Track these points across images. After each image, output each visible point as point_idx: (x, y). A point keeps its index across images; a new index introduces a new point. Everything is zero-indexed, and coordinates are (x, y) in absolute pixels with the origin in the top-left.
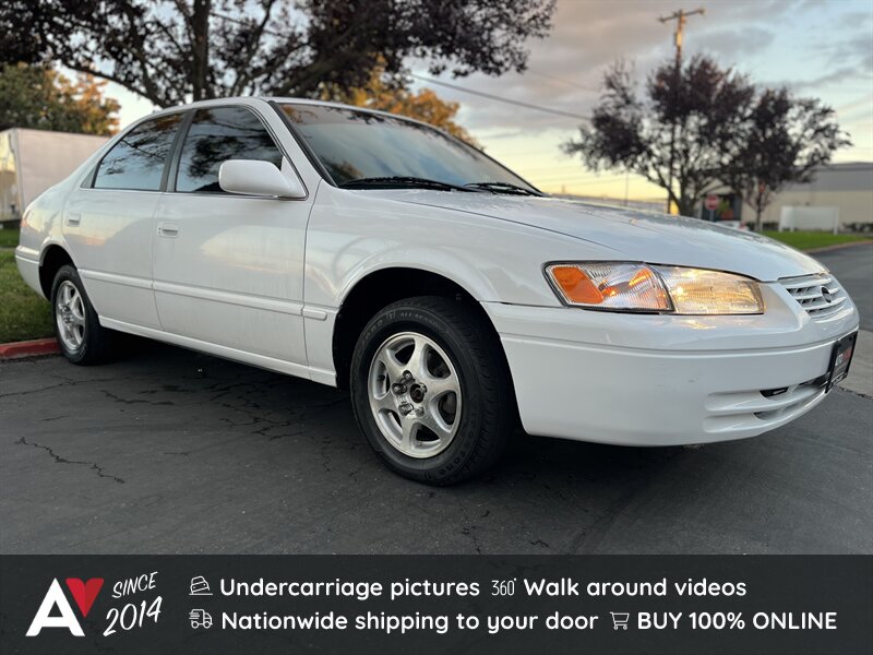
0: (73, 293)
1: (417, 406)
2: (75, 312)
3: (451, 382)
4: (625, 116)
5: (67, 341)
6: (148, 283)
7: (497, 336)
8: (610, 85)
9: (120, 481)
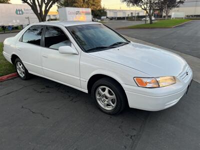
0: (20, 65)
1: (107, 100)
2: (22, 69)
3: (114, 97)
5: (20, 75)
6: (41, 67)
7: (124, 91)
9: (48, 118)
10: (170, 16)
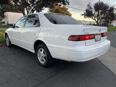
4: (90, 10)
8: (88, 6)
10: (112, 26)
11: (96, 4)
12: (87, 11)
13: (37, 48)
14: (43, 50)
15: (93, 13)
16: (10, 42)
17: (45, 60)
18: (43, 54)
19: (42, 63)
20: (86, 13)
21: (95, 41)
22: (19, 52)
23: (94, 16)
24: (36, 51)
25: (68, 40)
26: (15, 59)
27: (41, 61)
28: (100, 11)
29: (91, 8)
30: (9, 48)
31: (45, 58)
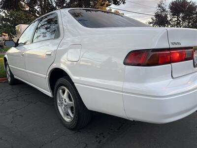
4: (163, 14)
8: (159, 7)
11: (173, 3)
12: (157, 16)
13: (56, 86)
14: (67, 91)
15: (169, 19)
16: (12, 75)
17: (73, 113)
18: (67, 100)
19: (67, 120)
20: (156, 20)
21: (194, 67)
22: (26, 95)
23: (170, 24)
24: (55, 92)
25: (124, 63)
26: (14, 110)
27: (64, 115)
28: (181, 15)
29: (164, 10)
30: (10, 86)
31: (72, 108)
